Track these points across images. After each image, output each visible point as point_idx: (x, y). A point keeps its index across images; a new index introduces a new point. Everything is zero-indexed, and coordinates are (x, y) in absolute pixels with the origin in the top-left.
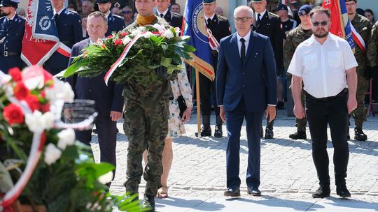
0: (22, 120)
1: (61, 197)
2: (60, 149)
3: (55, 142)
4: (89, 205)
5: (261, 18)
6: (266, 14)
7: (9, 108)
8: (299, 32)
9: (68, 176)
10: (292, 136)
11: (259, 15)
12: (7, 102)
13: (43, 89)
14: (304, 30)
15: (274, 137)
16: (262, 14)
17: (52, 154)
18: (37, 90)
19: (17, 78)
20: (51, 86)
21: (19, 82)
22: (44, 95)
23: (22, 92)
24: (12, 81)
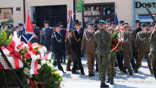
1: (47, 79)
2: (42, 65)
3: (40, 63)
4: (56, 82)
7: (27, 53)
9: (49, 73)
11: (137, 28)
13: (38, 48)
16: (138, 27)
19: (30, 45)
22: (38, 50)
23: (31, 49)
24: (28, 46)
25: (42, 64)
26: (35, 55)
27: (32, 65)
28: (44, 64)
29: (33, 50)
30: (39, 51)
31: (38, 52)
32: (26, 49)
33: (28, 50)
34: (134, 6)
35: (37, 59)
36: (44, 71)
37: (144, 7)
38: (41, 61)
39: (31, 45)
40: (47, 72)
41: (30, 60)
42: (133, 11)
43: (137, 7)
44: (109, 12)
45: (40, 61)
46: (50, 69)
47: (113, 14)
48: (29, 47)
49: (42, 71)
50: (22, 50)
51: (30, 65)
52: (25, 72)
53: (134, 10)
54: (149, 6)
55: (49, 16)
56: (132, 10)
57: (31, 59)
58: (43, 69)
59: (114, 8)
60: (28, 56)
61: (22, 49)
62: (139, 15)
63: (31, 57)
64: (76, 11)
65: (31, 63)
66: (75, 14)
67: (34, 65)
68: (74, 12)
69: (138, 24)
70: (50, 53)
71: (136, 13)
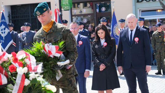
0: (15, 71)
2: (30, 80)
3: (28, 78)
8: (157, 33)
9: (39, 90)
10: (156, 74)
12: (11, 64)
13: (24, 59)
14: (159, 32)
15: (148, 74)
17: (27, 82)
21: (15, 57)
23: (16, 60)
24: (12, 56)
25: (31, 78)
26: (21, 68)
27: (18, 80)
28: (33, 79)
29: (18, 61)
30: (26, 62)
31: (24, 63)
32: (10, 61)
33: (11, 61)
35: (24, 73)
36: (32, 88)
37: (147, 1)
38: (30, 75)
39: (15, 55)
40: (37, 88)
41: (15, 74)
43: (138, 1)
44: (103, 9)
45: (28, 75)
46: (40, 85)
47: (109, 11)
49: (29, 88)
50: (5, 62)
51: (15, 80)
52: (9, 89)
53: (135, 5)
55: (29, 17)
56: (133, 5)
57: (17, 73)
58: (31, 84)
59: (110, 3)
60: (12, 70)
61: (4, 60)
62: (142, 11)
63: (17, 71)
64: (62, 9)
65: (16, 78)
66: (62, 13)
67: (21, 80)
68: (61, 11)
69: (143, 22)
70: (40, 64)
71: (138, 8)
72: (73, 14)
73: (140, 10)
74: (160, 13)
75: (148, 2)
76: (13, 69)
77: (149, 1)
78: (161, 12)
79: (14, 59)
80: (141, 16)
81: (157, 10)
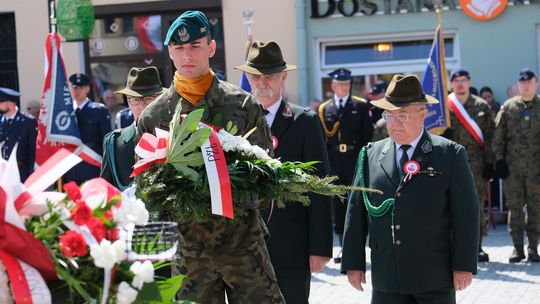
0: (86, 252)
2: (136, 289)
3: (129, 279)
5: (343, 104)
6: (350, 99)
7: (69, 236)
11: (341, 101)
13: (107, 208)
16: (345, 99)
17: (126, 296)
18: (99, 209)
19: (75, 196)
20: (118, 204)
21: (78, 201)
22: (109, 216)
23: (83, 214)
24: (67, 199)
25: (138, 282)
28: (145, 284)
29: (92, 218)
33: (66, 219)
34: (305, 8)
35: (116, 264)
37: (345, 15)
38: (133, 269)
42: (302, 32)
43: (315, 14)
45: (129, 268)
48: (71, 203)
53: (306, 27)
54: (369, 10)
56: (298, 28)
59: (221, 18)
60: (73, 249)
62: (329, 48)
63: (92, 254)
71: (315, 38)
72: (92, 54)
73: (321, 44)
74: (385, 56)
75: (348, 19)
76: (75, 245)
77: (352, 14)
78: (388, 52)
79: (76, 210)
80: (327, 63)
81: (377, 44)
